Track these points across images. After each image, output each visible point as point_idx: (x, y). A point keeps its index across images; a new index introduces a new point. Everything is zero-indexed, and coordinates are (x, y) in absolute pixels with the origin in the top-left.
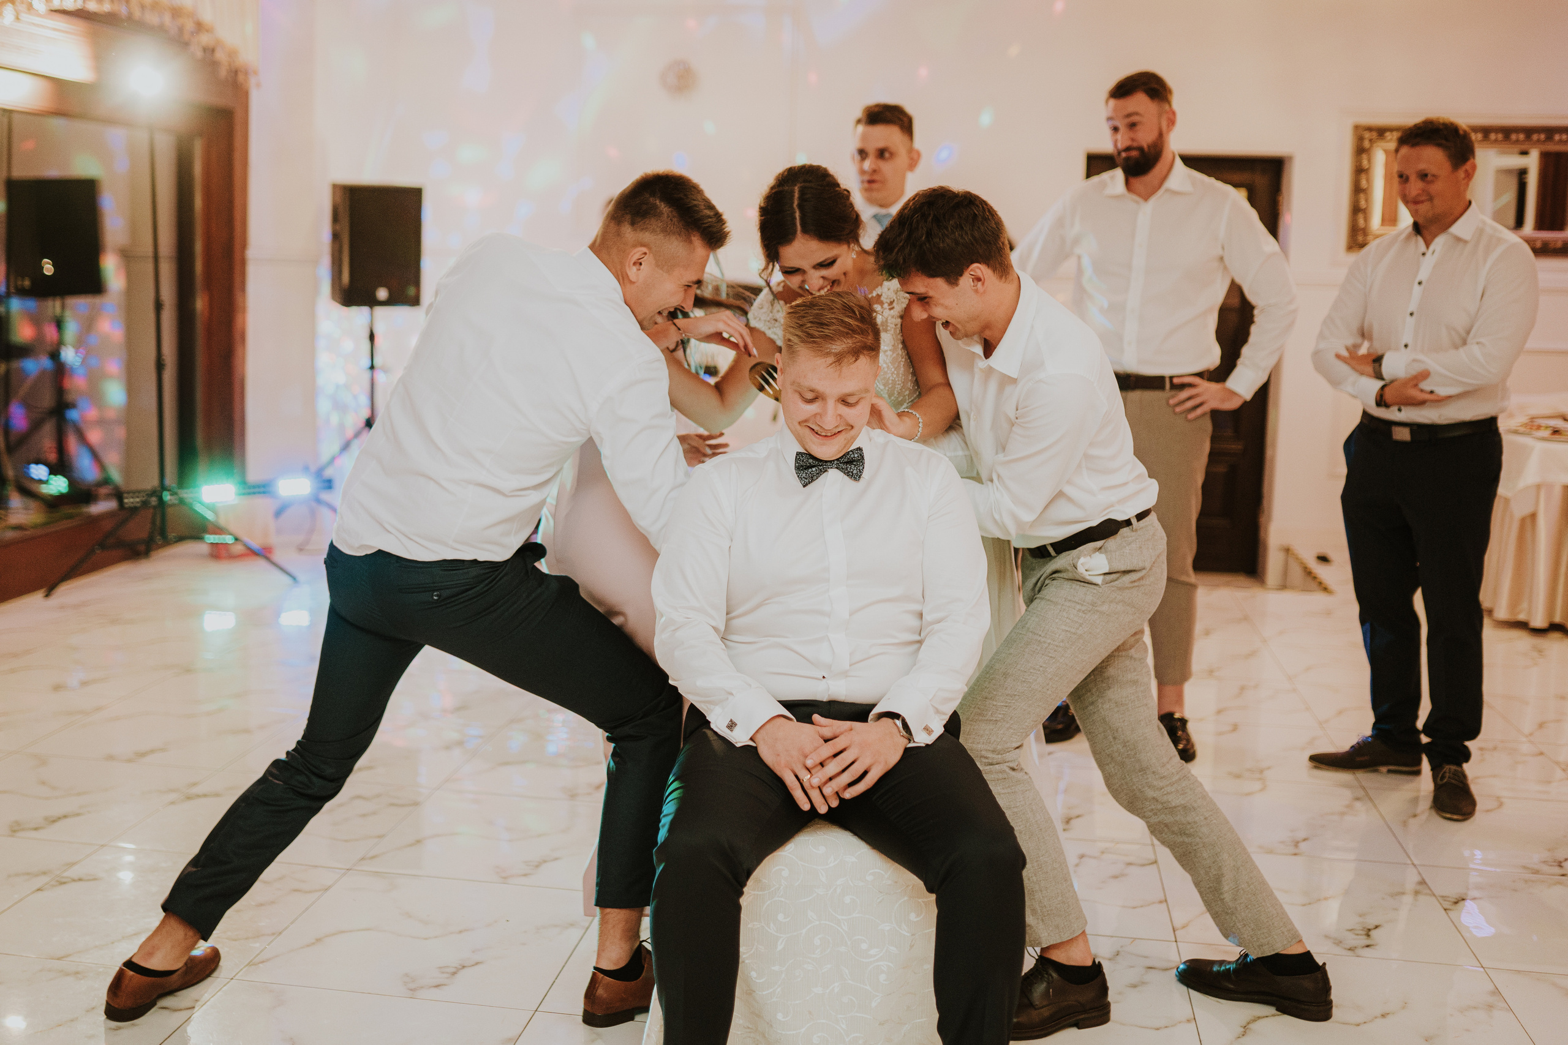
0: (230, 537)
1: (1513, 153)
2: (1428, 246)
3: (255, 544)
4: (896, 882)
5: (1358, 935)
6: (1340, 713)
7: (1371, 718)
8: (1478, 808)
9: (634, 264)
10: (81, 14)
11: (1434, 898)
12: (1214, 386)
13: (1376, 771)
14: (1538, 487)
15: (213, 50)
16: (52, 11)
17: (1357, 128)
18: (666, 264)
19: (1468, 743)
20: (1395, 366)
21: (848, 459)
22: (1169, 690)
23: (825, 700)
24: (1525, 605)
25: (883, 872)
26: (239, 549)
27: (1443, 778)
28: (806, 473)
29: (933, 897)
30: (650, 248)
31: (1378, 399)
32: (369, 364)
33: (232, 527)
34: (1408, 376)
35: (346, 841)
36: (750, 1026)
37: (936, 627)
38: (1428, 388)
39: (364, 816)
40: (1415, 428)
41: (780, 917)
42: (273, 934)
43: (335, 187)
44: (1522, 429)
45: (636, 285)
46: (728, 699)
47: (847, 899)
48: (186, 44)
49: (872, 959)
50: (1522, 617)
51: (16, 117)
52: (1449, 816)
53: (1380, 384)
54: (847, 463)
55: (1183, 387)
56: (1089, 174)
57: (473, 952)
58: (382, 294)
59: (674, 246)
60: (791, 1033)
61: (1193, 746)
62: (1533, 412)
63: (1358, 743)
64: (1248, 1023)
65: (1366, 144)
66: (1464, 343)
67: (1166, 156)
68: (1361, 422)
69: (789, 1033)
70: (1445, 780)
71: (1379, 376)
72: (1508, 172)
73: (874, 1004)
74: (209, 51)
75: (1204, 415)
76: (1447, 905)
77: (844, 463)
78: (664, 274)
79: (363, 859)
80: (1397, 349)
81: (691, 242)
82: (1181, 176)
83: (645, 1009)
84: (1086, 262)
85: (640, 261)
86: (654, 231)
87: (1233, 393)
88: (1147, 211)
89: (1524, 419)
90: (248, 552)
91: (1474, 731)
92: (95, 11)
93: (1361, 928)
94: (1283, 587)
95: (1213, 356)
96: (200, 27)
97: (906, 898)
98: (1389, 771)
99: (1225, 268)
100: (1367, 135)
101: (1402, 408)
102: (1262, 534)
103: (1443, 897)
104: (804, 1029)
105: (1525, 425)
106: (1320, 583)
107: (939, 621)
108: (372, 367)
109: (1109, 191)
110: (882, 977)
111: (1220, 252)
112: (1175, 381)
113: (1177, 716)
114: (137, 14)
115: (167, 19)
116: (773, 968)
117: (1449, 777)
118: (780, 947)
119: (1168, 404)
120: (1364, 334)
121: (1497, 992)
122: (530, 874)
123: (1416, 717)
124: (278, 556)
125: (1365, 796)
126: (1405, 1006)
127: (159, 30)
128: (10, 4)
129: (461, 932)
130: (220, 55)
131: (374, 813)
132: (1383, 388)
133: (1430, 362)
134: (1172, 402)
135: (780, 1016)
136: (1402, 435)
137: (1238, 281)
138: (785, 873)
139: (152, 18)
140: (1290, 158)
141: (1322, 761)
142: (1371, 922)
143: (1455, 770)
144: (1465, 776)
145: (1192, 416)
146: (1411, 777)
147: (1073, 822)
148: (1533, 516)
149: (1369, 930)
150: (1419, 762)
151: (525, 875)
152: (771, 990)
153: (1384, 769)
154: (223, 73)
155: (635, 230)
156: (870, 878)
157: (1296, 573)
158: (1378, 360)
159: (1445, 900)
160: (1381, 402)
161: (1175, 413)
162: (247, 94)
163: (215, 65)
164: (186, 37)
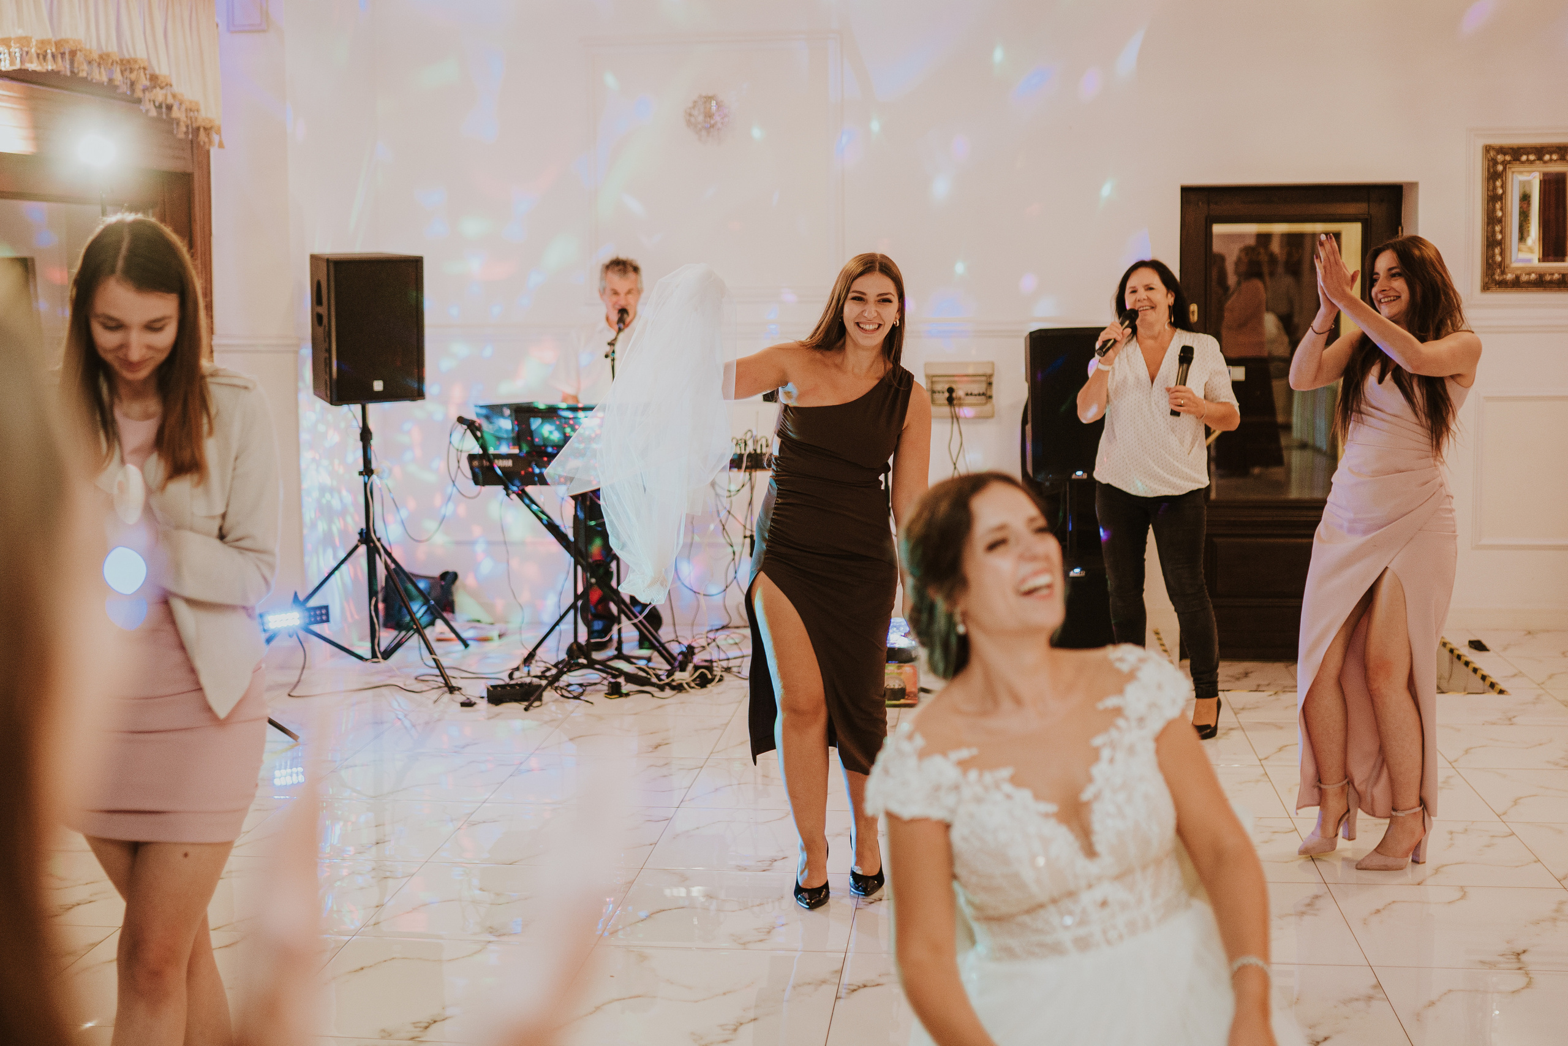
10: (18, 76)
15: (169, 108)
17: (1488, 149)
32: (361, 467)
43: (314, 259)
48: (138, 102)
58: (377, 387)
65: (1499, 168)
74: (165, 108)
92: (34, 70)
96: (155, 81)
100: (1500, 158)
108: (367, 472)
114: (83, 71)
115: (118, 77)
127: (109, 89)
130: (178, 113)
139: (100, 76)
140: (1414, 185)
154: (181, 132)
162: (208, 154)
163: (172, 122)
164: (139, 93)
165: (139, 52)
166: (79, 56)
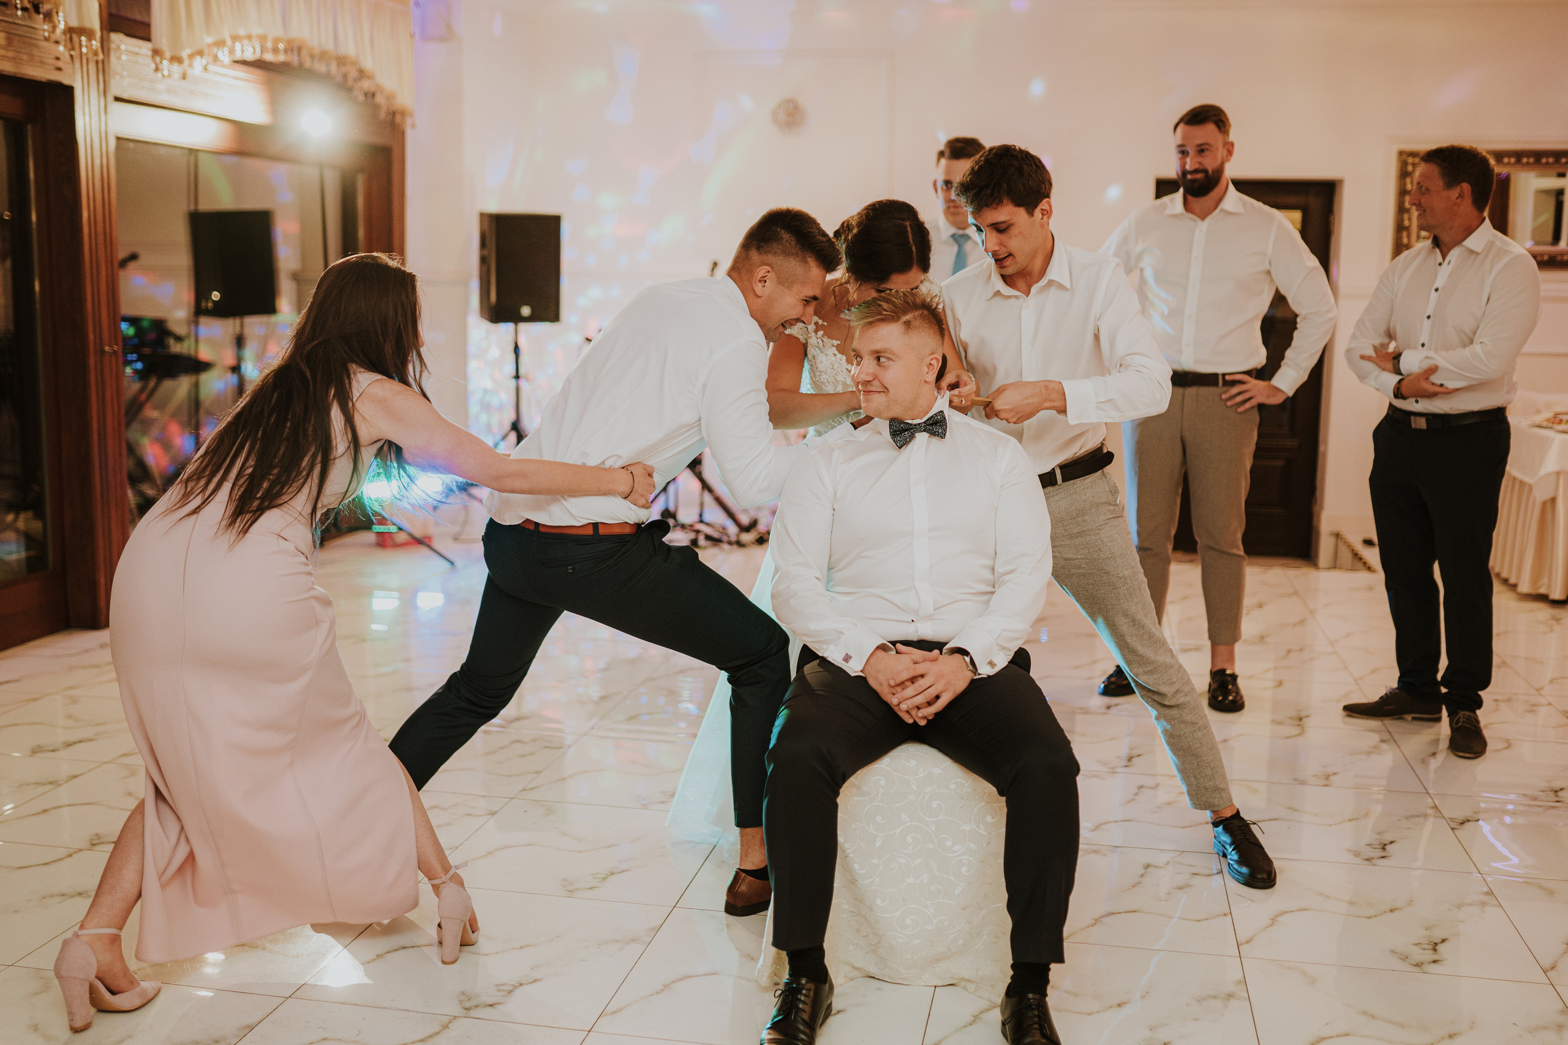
0: (394, 527)
1: (1552, 176)
2: (1444, 258)
3: (418, 533)
4: (975, 790)
5: (1375, 848)
6: (1374, 671)
7: (1396, 673)
8: (1488, 748)
9: (760, 281)
10: (258, 64)
11: (1443, 819)
12: (1261, 384)
13: (1401, 718)
14: (1558, 474)
15: (373, 95)
16: (235, 62)
17: (1400, 153)
18: (785, 281)
19: (1480, 693)
20: (1411, 362)
21: (933, 421)
22: (1222, 649)
23: (915, 640)
24: (1545, 580)
25: (964, 782)
26: (402, 537)
27: (1457, 722)
28: (900, 437)
29: (1004, 798)
30: (772, 268)
31: (1396, 391)
32: (514, 373)
33: (396, 520)
34: (1421, 371)
35: (509, 776)
36: (855, 911)
37: (1006, 578)
38: (1439, 382)
39: (522, 756)
40: (1430, 417)
41: (878, 819)
42: (451, 849)
43: (483, 216)
44: (1545, 424)
45: (762, 298)
46: (840, 637)
47: (934, 804)
48: (350, 90)
49: (955, 854)
50: (1543, 590)
51: (201, 156)
52: (1461, 754)
53: (1399, 378)
54: (931, 425)
55: (1234, 383)
56: (1158, 196)
57: (620, 862)
58: (526, 311)
59: (793, 266)
60: (888, 915)
61: (1242, 697)
62: (1558, 409)
63: (1386, 694)
64: (1276, 917)
65: (1410, 168)
66: (1471, 342)
67: (1223, 182)
68: (1388, 414)
69: (886, 915)
70: (1460, 724)
71: (1398, 371)
72: (1546, 192)
73: (957, 892)
74: (370, 95)
75: (1252, 407)
76: (1454, 825)
77: (929, 425)
78: (785, 290)
79: (523, 790)
80: (1415, 348)
81: (806, 262)
82: (1233, 199)
83: (766, 909)
84: (1149, 274)
85: (765, 279)
86: (775, 253)
87: (1278, 390)
88: (1202, 228)
89: (1550, 415)
90: (411, 540)
91: (1485, 682)
92: (270, 61)
93: (1379, 843)
94: (1335, 566)
95: (1259, 357)
96: (362, 74)
97: (983, 804)
98: (1414, 719)
99: (1272, 281)
100: (1410, 160)
101: (1419, 399)
102: (1315, 522)
103: (1450, 819)
104: (898, 913)
105: (1548, 420)
106: (1365, 563)
107: (1010, 572)
108: (517, 377)
109: (1169, 211)
110: (964, 869)
111: (1268, 267)
112: (1227, 378)
113: (1228, 672)
114: (308, 63)
115: (334, 68)
116: (873, 861)
117: (1463, 722)
118: (878, 844)
119: (1221, 399)
120: (1390, 336)
121: (1490, 893)
122: (666, 802)
123: (1437, 671)
124: (436, 544)
125: (1390, 739)
126: (1410, 903)
127: (327, 77)
128: (198, 57)
129: (609, 847)
130: (379, 99)
131: (531, 754)
132: (1400, 381)
133: (1440, 360)
134: (1224, 397)
135: (878, 902)
136: (1421, 424)
137: (1283, 292)
138: (883, 782)
139: (320, 67)
140: (1341, 182)
141: (1354, 710)
142: (1387, 838)
143: (1469, 716)
144: (1478, 722)
145: (1241, 409)
146: (1431, 724)
147: (1134, 760)
148: (1553, 500)
149: (1385, 845)
150: (1440, 711)
151: (662, 802)
152: (871, 880)
153: (1409, 717)
154: (382, 115)
155: (760, 253)
156: (953, 786)
157: (1345, 556)
158: (1397, 357)
159: (1452, 821)
160: (1398, 394)
161: (1227, 407)
162: (403, 133)
163: (376, 107)
164: (350, 83)
165: (349, 49)
166: (304, 52)
